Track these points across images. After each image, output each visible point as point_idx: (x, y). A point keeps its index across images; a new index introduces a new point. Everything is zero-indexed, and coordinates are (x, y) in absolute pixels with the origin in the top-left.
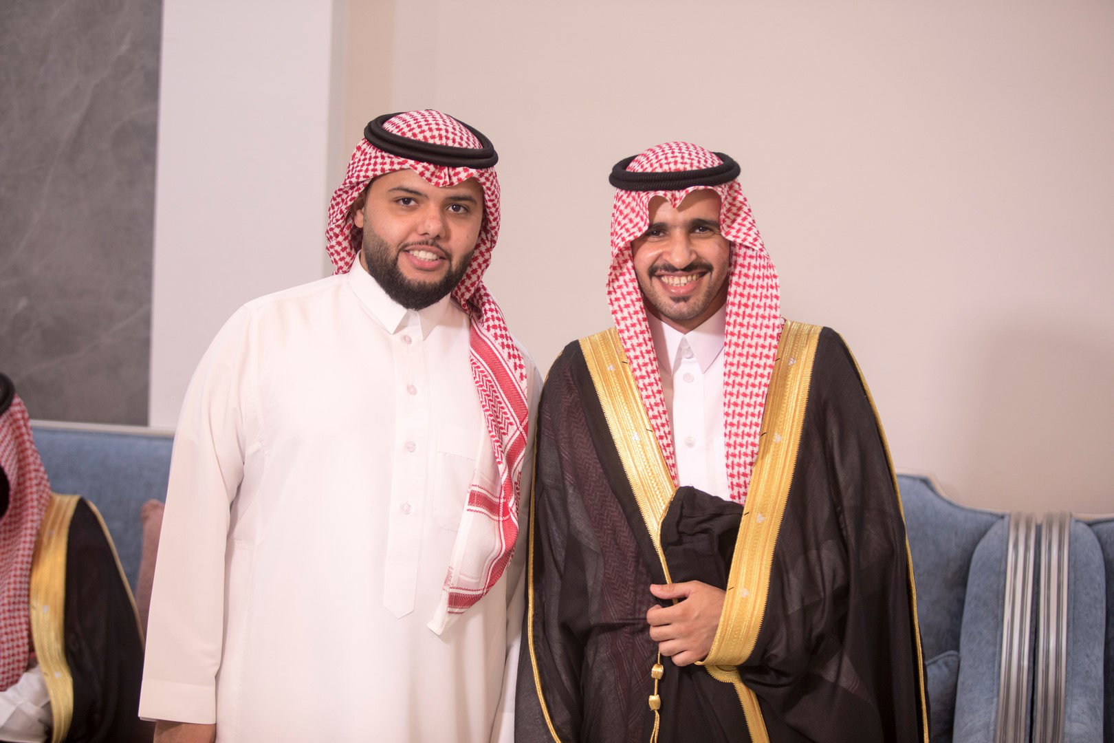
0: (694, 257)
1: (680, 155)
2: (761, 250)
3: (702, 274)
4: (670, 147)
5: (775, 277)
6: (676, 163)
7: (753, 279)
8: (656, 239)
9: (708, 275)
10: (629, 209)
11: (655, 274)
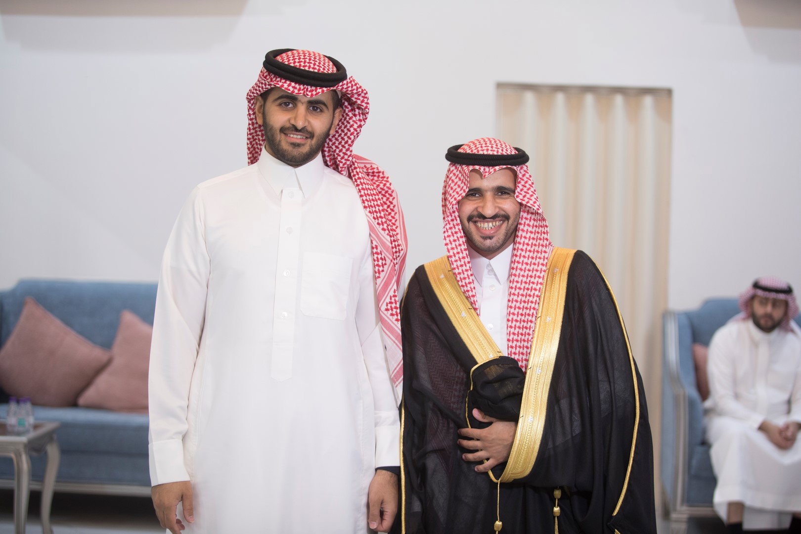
1: (490, 145)
2: (538, 209)
3: (503, 222)
4: (484, 140)
5: (547, 226)
6: (487, 150)
7: (533, 228)
8: (474, 198)
9: (506, 222)
10: (458, 179)
11: (472, 220)
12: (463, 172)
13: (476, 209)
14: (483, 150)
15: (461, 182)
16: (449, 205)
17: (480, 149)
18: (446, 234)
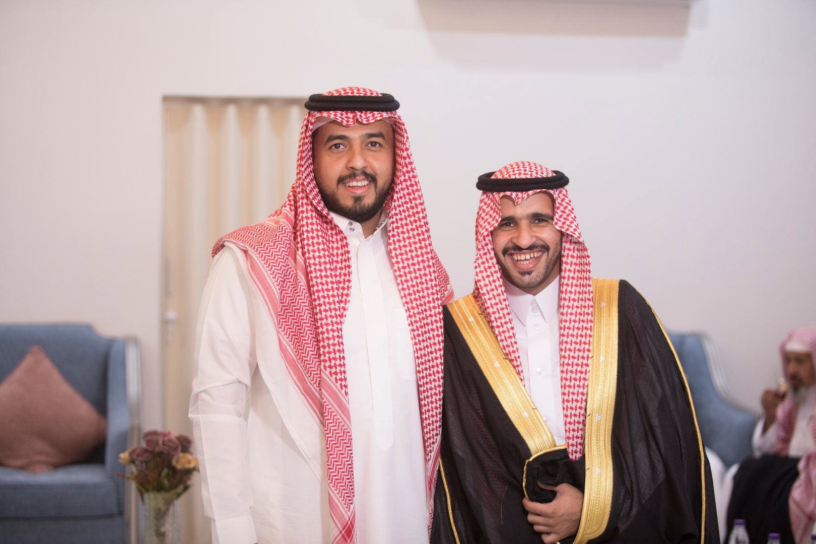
1: (524, 169)
2: (579, 237)
3: (542, 253)
4: (517, 163)
5: (588, 257)
6: (520, 174)
8: (508, 228)
9: (546, 253)
10: (489, 208)
11: (508, 253)
12: (494, 200)
13: (511, 240)
14: (515, 175)
15: (493, 211)
16: (480, 236)
17: (511, 173)
18: (478, 270)
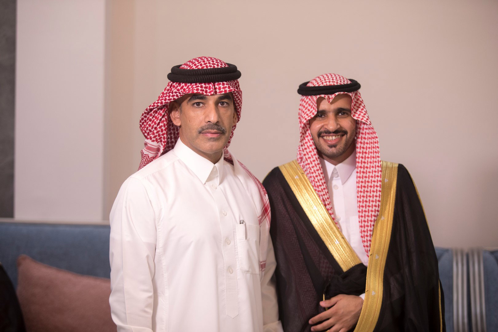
0: (339, 126)
1: (331, 78)
2: (370, 125)
3: (343, 135)
6: (329, 82)
8: (321, 119)
9: (346, 136)
11: (321, 135)
12: (312, 100)
13: (323, 126)
14: (326, 82)
